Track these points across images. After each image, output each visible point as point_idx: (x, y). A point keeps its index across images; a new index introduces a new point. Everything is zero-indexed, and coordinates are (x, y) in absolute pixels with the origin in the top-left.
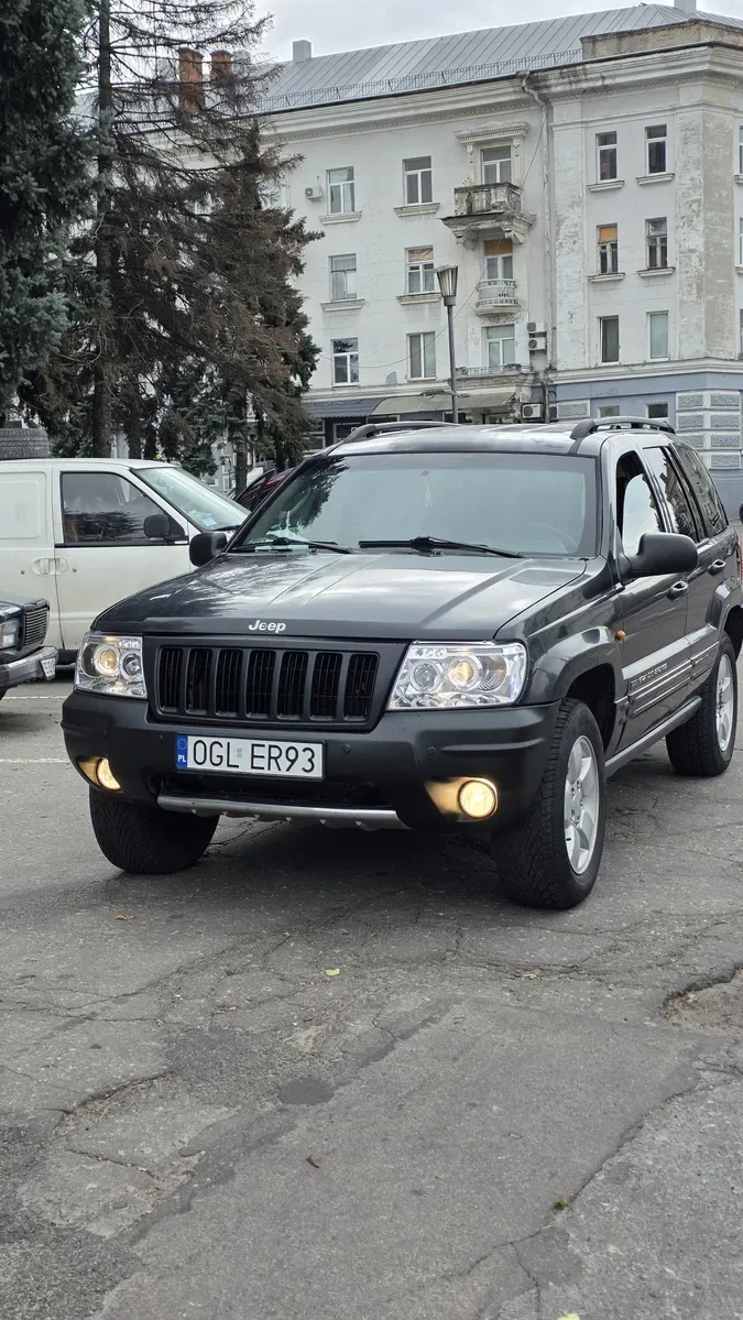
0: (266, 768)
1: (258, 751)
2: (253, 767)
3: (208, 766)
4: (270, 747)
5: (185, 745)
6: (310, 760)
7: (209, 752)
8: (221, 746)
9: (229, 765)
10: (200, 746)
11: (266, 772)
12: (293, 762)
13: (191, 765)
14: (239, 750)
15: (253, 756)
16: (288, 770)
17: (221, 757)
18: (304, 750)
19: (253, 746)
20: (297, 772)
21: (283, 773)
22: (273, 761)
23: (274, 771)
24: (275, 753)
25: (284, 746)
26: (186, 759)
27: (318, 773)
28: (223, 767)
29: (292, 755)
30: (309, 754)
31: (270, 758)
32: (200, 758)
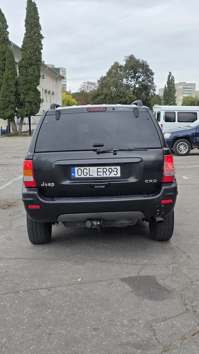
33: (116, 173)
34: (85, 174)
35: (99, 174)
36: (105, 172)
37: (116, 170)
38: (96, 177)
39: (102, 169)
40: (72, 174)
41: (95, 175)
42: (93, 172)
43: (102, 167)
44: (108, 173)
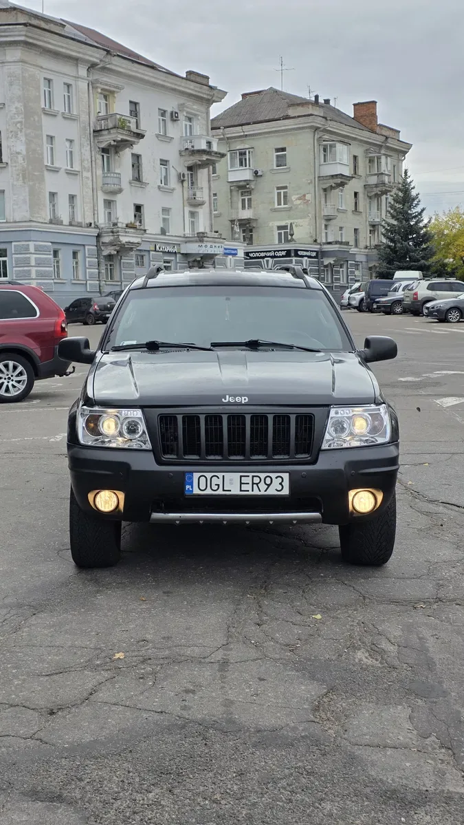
0: (250, 490)
1: (244, 480)
2: (241, 490)
3: (209, 492)
4: (253, 477)
5: (191, 478)
6: (281, 484)
7: (209, 483)
8: (218, 478)
9: (224, 490)
10: (203, 479)
11: (250, 493)
12: (269, 485)
13: (196, 491)
14: (231, 480)
15: (241, 483)
16: (266, 491)
17: (218, 485)
18: (276, 478)
19: (241, 477)
20: (272, 491)
21: (262, 493)
22: (255, 486)
23: (256, 492)
24: (256, 480)
25: (263, 475)
26: (192, 487)
27: (286, 491)
28: (220, 492)
29: (268, 481)
30: (280, 480)
31: (253, 484)
32: (203, 487)
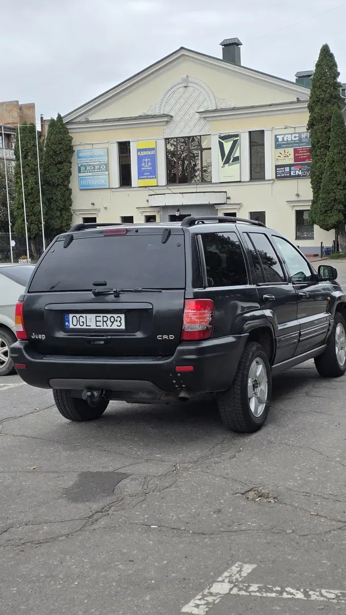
33: (119, 324)
34: (82, 324)
35: (98, 324)
36: (106, 322)
37: (119, 319)
38: (95, 329)
39: (102, 317)
40: (66, 323)
41: (93, 326)
42: (91, 321)
43: (102, 315)
44: (109, 323)
